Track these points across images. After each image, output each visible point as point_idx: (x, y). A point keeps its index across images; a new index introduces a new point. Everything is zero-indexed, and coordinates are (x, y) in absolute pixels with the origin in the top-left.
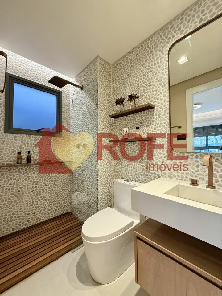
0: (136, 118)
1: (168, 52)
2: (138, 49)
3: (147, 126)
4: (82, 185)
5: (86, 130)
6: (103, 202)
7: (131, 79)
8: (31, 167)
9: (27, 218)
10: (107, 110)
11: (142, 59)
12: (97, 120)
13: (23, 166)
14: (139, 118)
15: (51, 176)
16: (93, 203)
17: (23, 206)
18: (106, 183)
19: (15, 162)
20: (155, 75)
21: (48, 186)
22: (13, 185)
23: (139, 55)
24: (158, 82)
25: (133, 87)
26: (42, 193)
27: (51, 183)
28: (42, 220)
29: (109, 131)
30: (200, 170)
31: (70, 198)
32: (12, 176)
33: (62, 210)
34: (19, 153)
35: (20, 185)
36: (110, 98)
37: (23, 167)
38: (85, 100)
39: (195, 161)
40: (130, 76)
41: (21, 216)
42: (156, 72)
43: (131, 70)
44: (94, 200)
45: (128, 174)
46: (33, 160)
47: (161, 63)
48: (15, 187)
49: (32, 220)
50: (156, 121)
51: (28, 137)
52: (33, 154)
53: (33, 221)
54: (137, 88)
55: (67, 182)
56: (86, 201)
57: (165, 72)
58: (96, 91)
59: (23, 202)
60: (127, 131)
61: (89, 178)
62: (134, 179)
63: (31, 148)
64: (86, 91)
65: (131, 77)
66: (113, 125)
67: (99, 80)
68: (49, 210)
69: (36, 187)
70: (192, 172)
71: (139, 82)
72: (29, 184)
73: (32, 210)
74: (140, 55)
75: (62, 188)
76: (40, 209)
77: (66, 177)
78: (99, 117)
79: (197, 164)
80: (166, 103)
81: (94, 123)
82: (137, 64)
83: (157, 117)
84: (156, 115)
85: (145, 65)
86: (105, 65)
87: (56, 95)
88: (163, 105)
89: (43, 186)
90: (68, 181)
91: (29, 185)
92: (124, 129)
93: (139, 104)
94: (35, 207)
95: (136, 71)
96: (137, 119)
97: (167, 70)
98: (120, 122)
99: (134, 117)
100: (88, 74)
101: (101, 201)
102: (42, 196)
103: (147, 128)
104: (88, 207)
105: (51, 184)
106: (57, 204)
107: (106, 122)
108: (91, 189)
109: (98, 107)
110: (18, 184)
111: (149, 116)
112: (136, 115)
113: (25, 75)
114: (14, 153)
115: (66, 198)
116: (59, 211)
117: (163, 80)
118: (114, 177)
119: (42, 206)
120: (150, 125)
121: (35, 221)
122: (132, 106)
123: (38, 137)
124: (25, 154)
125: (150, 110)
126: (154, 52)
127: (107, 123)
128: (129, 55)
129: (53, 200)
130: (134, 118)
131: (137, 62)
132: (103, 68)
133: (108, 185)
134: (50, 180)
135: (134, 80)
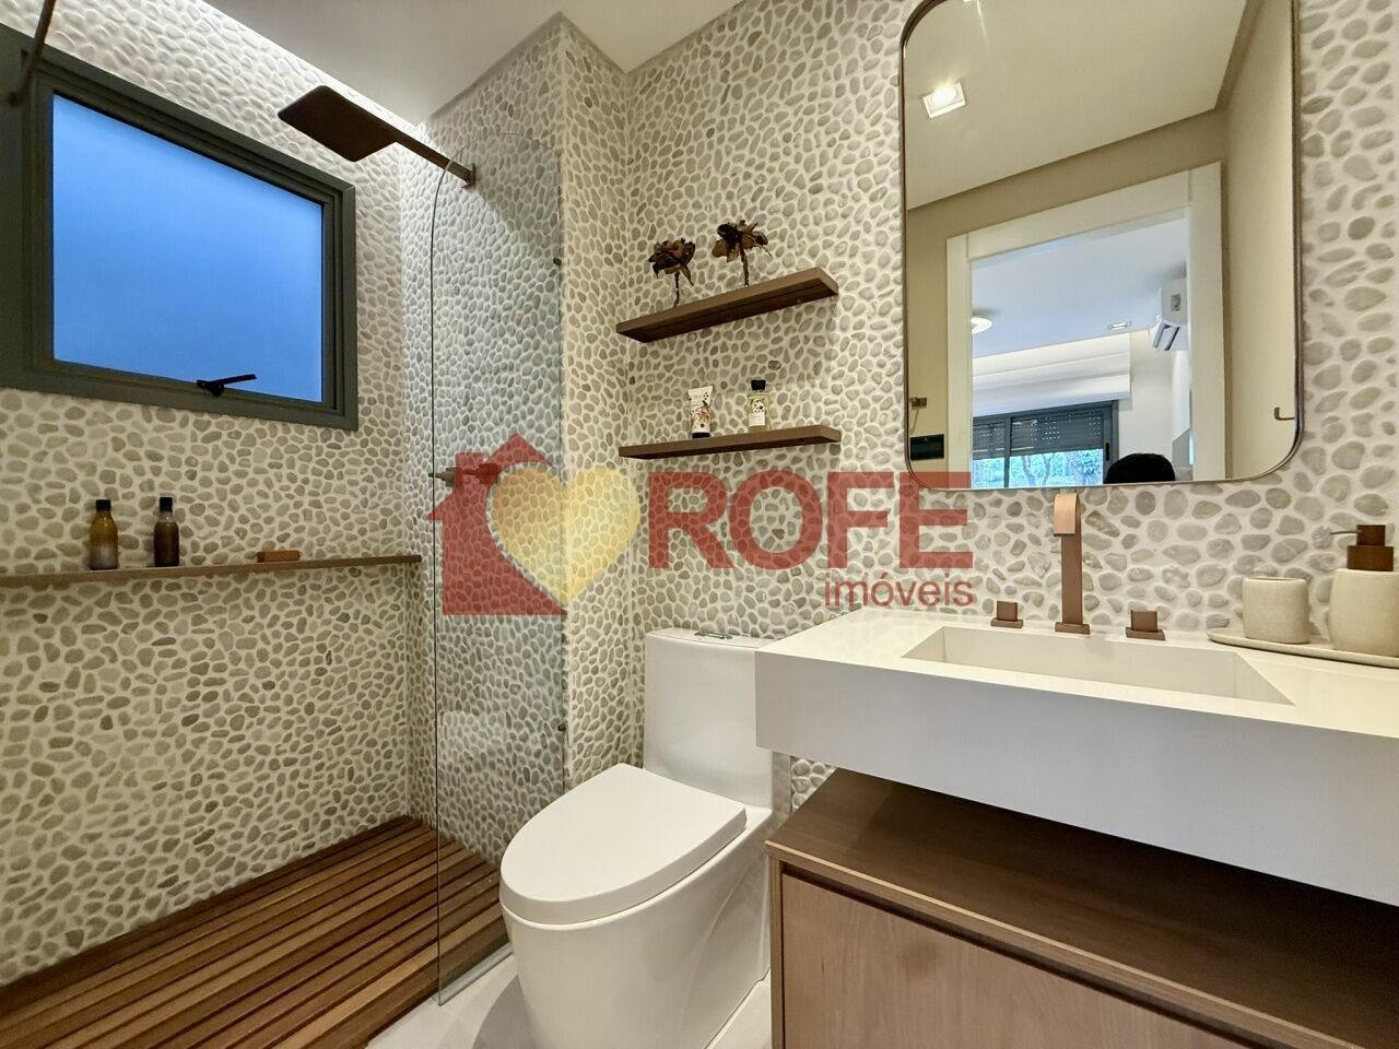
0: (750, 340)
1: (898, 39)
2: (762, 9)
3: (801, 377)
4: (475, 674)
5: (495, 392)
6: (591, 746)
7: (728, 154)
8: (177, 587)
9: (161, 868)
10: (605, 298)
11: (780, 61)
12: (555, 343)
13: (131, 583)
14: (762, 340)
15: (301, 637)
16: (537, 755)
17: (134, 806)
18: (605, 652)
19: (78, 561)
20: (838, 142)
21: (285, 687)
22: (63, 689)
23: (764, 42)
24: (852, 175)
25: (736, 191)
26: (251, 725)
27: (301, 671)
28: (254, 869)
29: (614, 400)
30: (1028, 565)
31: (405, 747)
32: (56, 640)
33: (363, 813)
34: (103, 506)
35: (110, 691)
36: (621, 242)
37: (127, 588)
38: (490, 239)
39: (1008, 526)
40: (721, 140)
41: (123, 859)
42: (843, 127)
43: (727, 107)
44: (543, 742)
45: (710, 606)
46: (189, 548)
47: (867, 88)
48: (78, 703)
49: (191, 878)
50: (844, 357)
51: (156, 422)
52: (189, 516)
53: (197, 881)
54: (753, 200)
55: (389, 667)
56: (501, 752)
57: (887, 133)
58: (551, 194)
59: (131, 782)
60: (708, 402)
61: (513, 636)
62: (737, 625)
63: (178, 485)
64: (492, 194)
65: (726, 142)
66: (635, 373)
67: (564, 140)
68: (295, 815)
69: (211, 697)
70: (996, 572)
71: (764, 172)
72: (166, 679)
73: (188, 824)
74: (770, 42)
75: (361, 696)
76: (235, 816)
77: (385, 642)
78: (568, 328)
79: (1014, 537)
80: (887, 271)
81: (539, 357)
82: (756, 81)
83: (848, 334)
84: (843, 329)
85: (794, 93)
86: (594, 68)
87: (322, 204)
88: (876, 281)
89: (255, 689)
90: (397, 661)
91: (169, 685)
92: (692, 392)
93: (762, 275)
94: (211, 807)
95: (748, 118)
96: (753, 344)
97: (896, 124)
98: (671, 358)
99: (741, 335)
100: (504, 107)
101: (582, 741)
102: (249, 746)
103: (801, 387)
104: (510, 780)
105: (297, 681)
106: (336, 782)
107: (603, 355)
108: (529, 686)
109: (561, 278)
110: (99, 683)
111: (809, 332)
112: (748, 326)
113: (125, 63)
114: (69, 505)
115: (385, 745)
116: (350, 814)
117: (877, 169)
118: (642, 627)
119: (250, 795)
120: (817, 373)
121: (210, 881)
122: (729, 285)
123: (217, 425)
124: (142, 513)
125: (818, 304)
126: (835, 33)
127: (604, 362)
128: (716, 35)
129: (313, 764)
130: (740, 343)
131: (755, 70)
132: (588, 86)
133: (614, 665)
134: (296, 654)
135: (739, 158)
